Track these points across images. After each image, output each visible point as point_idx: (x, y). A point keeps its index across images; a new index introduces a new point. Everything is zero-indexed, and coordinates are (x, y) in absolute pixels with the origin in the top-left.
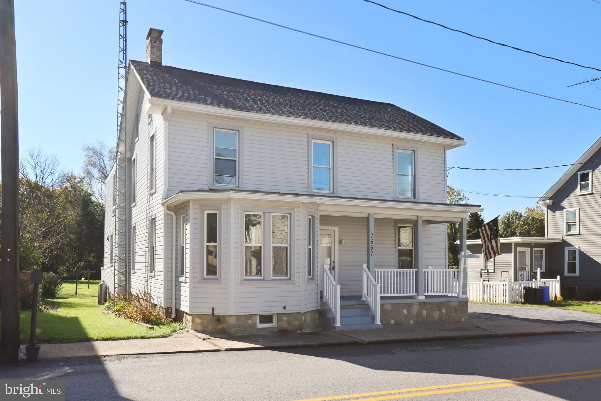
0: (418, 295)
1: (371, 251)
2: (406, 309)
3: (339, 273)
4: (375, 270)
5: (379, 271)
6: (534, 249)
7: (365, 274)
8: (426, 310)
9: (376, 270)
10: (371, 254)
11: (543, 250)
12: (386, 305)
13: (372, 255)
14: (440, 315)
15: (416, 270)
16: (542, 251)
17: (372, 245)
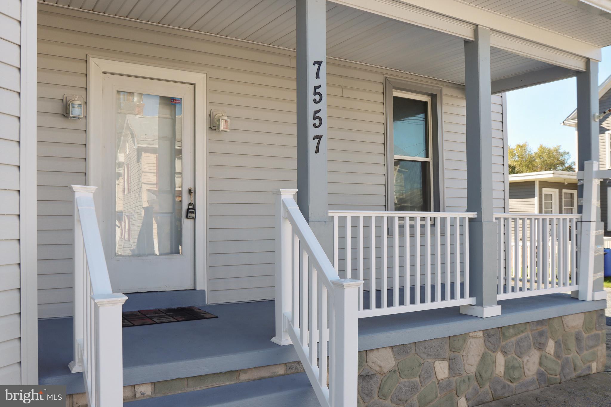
0: (480, 303)
1: (312, 132)
2: (444, 359)
3: (210, 229)
4: (330, 214)
5: (345, 217)
6: (564, 191)
7: (287, 229)
8: (504, 353)
9: (336, 214)
10: (312, 144)
11: (573, 193)
12: (375, 352)
13: (317, 151)
14: (541, 364)
15: (473, 215)
16: (572, 195)
17: (317, 107)
